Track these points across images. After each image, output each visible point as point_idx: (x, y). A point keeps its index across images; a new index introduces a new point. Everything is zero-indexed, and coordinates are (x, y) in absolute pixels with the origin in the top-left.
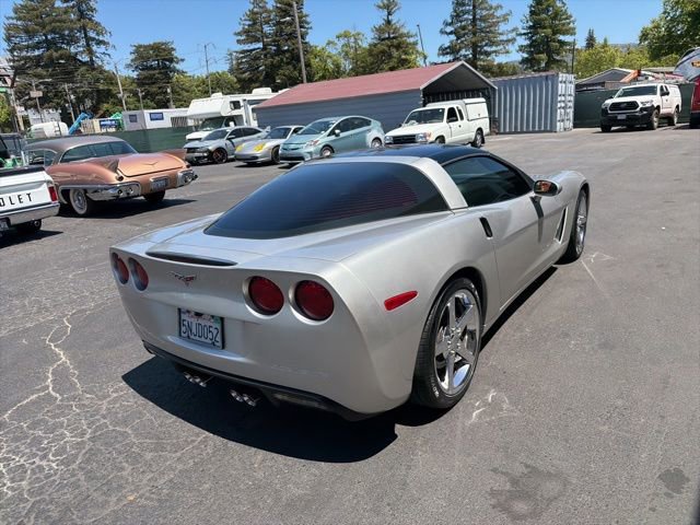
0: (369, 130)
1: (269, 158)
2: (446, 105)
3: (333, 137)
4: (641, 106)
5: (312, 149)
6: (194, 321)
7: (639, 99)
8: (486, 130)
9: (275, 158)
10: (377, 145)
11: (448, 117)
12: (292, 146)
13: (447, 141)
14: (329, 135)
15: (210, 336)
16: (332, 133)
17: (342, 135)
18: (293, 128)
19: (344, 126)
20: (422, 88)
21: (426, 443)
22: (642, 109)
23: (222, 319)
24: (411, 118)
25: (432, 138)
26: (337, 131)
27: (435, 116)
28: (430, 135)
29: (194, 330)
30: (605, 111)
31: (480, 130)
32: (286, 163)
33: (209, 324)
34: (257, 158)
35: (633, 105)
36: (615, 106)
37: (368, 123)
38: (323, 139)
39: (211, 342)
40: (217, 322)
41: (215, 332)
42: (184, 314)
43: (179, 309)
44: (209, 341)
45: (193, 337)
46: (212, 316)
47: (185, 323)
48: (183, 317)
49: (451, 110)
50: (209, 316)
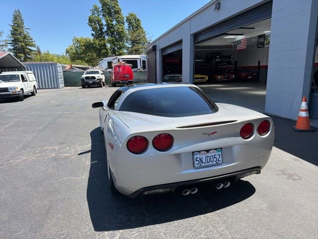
4: (97, 78)
6: (203, 156)
8: (36, 87)
11: (22, 80)
13: (25, 91)
15: (215, 159)
22: (98, 80)
23: (221, 148)
25: (19, 90)
28: (17, 88)
29: (204, 161)
30: (83, 80)
31: (34, 86)
33: (213, 154)
35: (94, 78)
36: (87, 78)
39: (216, 163)
40: (218, 151)
41: (218, 157)
42: (197, 154)
43: (193, 152)
44: (214, 163)
45: (204, 164)
46: (216, 149)
47: (197, 159)
48: (196, 156)
49: (22, 75)
50: (214, 150)
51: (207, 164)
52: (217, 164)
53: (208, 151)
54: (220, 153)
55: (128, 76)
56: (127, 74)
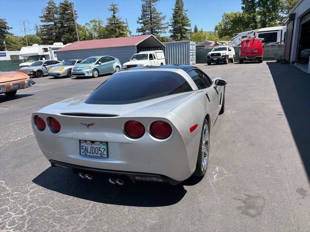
0: (114, 62)
1: (66, 74)
2: (148, 53)
3: (98, 65)
4: (222, 55)
5: (88, 70)
6: (89, 146)
7: (221, 52)
8: (164, 64)
9: (69, 74)
10: (118, 69)
11: (150, 58)
12: (78, 69)
14: (96, 64)
15: (100, 152)
16: (97, 63)
17: (102, 64)
18: (77, 60)
19: (103, 60)
20: (136, 45)
21: (200, 192)
22: (223, 56)
23: (107, 143)
24: (133, 58)
26: (100, 62)
27: (144, 57)
28: (143, 65)
29: (89, 151)
30: (209, 57)
31: (162, 63)
32: (75, 77)
33: (98, 147)
34: (60, 74)
35: (219, 54)
36: (213, 55)
37: (113, 59)
38: (93, 65)
39: (100, 155)
40: (104, 145)
41: (103, 150)
42: (83, 143)
43: (80, 140)
44: (99, 155)
45: (89, 154)
46: (101, 142)
47: (83, 147)
48: (82, 144)
49: (151, 55)
50: (99, 143)
51: (91, 154)
52: (101, 157)
53: (93, 142)
54: (105, 147)
55: (257, 51)
56: (256, 49)
